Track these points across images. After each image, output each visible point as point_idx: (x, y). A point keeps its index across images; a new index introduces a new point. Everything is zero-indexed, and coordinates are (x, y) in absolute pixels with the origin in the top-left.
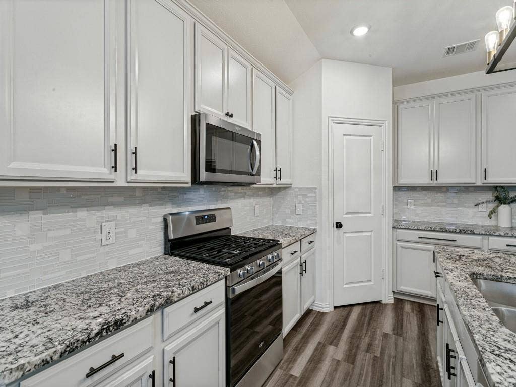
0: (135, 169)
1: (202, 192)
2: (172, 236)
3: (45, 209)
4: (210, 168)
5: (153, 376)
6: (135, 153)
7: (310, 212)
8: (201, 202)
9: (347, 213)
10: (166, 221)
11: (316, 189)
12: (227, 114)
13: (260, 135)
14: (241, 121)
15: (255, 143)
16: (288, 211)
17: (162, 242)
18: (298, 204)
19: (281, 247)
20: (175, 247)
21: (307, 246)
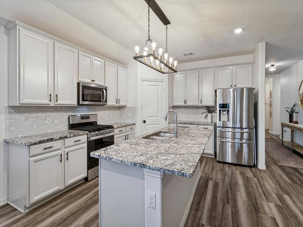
0: (57, 101)
2: (71, 123)
3: (29, 112)
5: (61, 155)
6: (57, 96)
7: (133, 116)
9: (148, 117)
10: (69, 118)
11: (135, 107)
12: (92, 81)
13: (107, 87)
14: (99, 82)
15: (104, 90)
16: (126, 116)
17: (68, 125)
18: (129, 113)
19: (113, 127)
20: (72, 127)
21: (130, 130)
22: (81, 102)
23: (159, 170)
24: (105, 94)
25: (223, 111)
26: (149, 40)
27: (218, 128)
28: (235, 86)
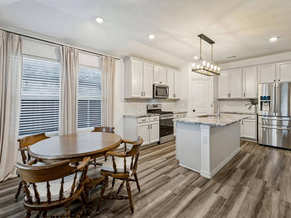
0: (144, 95)
1: (154, 100)
2: (148, 109)
4: (157, 95)
5: (149, 125)
6: (145, 93)
7: (185, 107)
8: (154, 102)
9: (197, 107)
10: (147, 106)
11: (187, 100)
12: (160, 83)
13: (168, 86)
14: (164, 84)
15: (167, 88)
16: (179, 106)
17: (147, 110)
18: (182, 104)
19: (173, 113)
20: (149, 111)
21: (183, 116)
22: (155, 96)
23: (208, 125)
24: (168, 91)
25: (265, 103)
26: (201, 59)
27: (259, 116)
28: (279, 80)
